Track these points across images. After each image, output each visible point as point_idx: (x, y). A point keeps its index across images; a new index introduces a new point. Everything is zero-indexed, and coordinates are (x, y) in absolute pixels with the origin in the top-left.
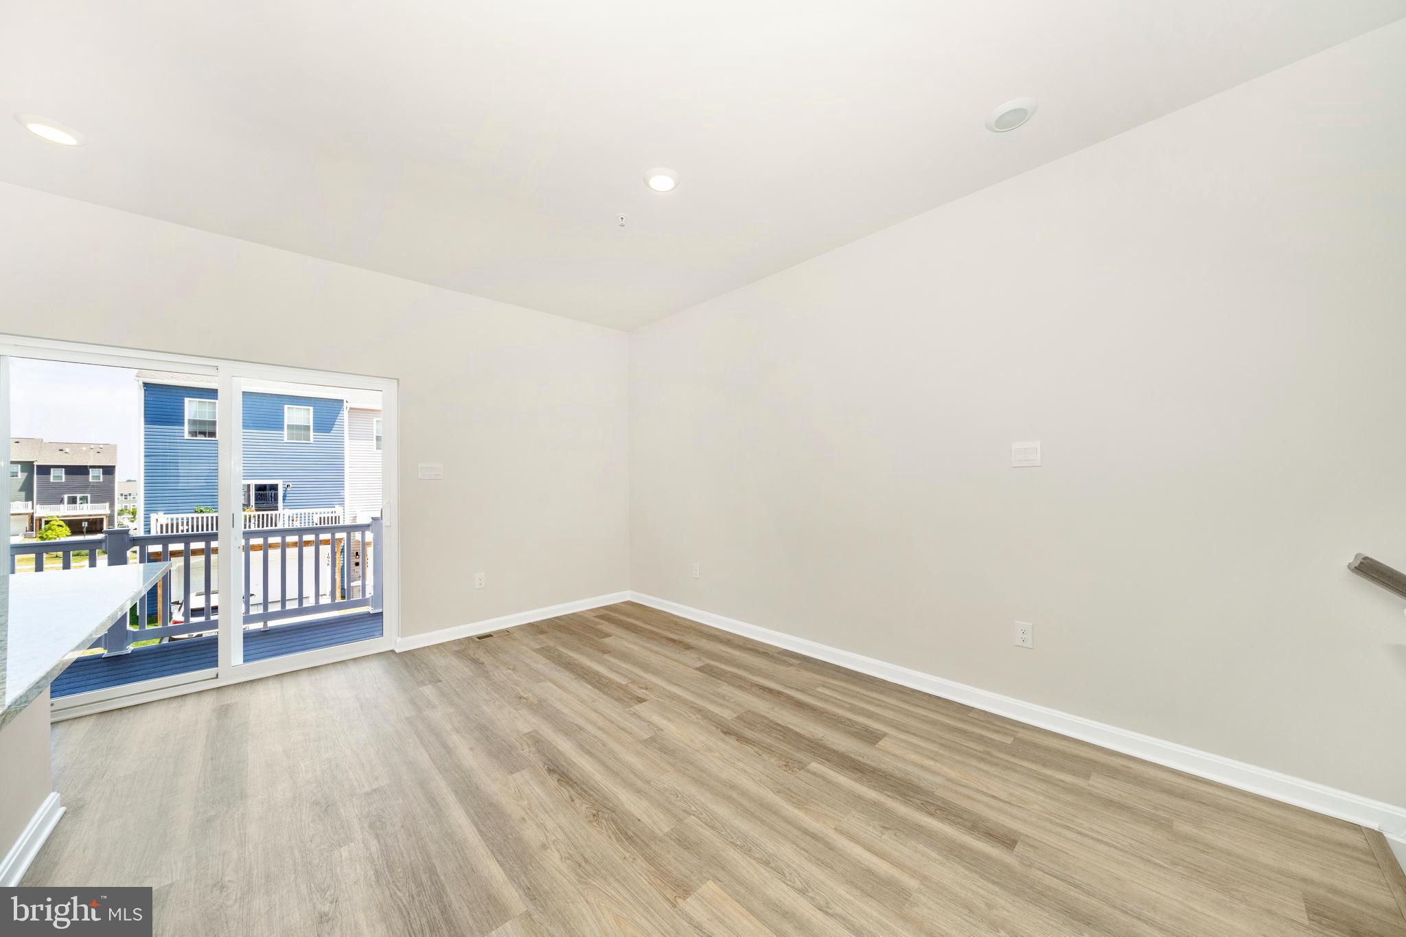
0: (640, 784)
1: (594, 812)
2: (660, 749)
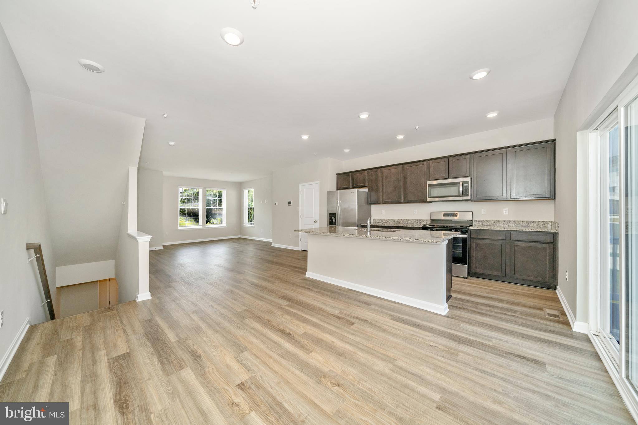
0: (253, 331)
1: (269, 323)
2: (240, 346)
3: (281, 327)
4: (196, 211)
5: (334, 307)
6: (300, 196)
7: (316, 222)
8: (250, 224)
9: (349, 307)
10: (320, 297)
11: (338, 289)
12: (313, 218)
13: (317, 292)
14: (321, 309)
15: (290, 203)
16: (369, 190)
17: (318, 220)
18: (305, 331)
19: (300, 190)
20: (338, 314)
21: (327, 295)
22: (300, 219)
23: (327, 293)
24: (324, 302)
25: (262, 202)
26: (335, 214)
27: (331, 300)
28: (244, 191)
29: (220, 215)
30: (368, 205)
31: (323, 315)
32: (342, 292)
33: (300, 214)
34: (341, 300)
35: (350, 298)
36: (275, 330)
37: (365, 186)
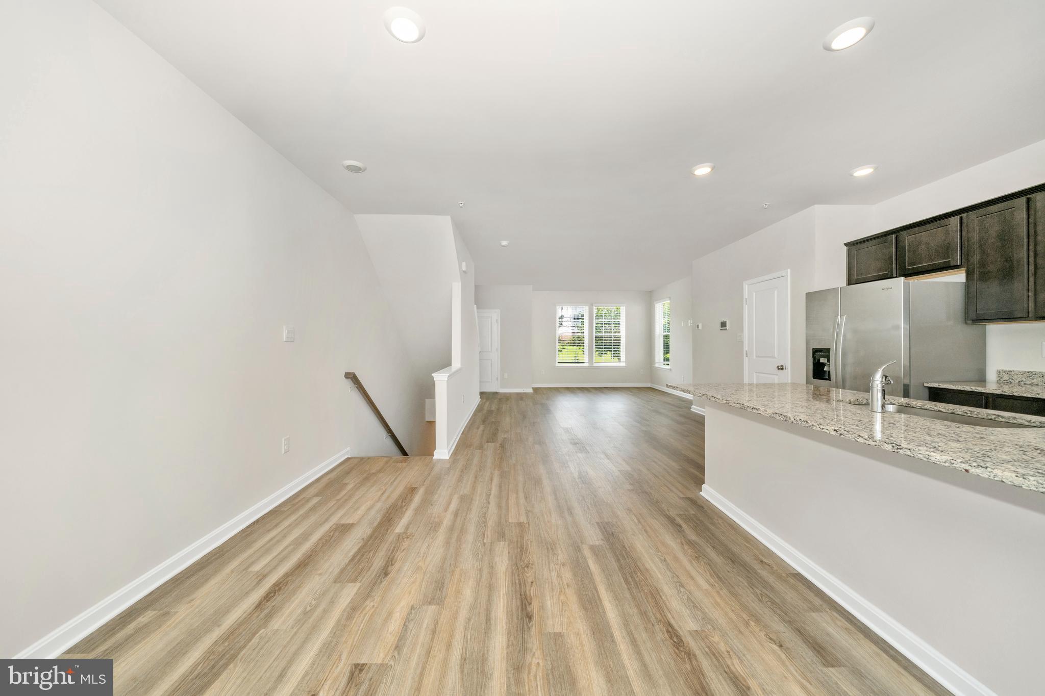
1: (526, 569)
2: (441, 588)
3: (532, 591)
5: (695, 606)
6: (746, 307)
7: (782, 369)
8: (667, 364)
9: (743, 629)
10: (685, 561)
11: (757, 558)
12: (774, 357)
13: (691, 543)
14: (655, 595)
15: (723, 325)
16: (969, 275)
17: (788, 364)
18: (564, 630)
19: (746, 295)
20: (690, 633)
21: (710, 564)
22: (746, 360)
23: (713, 554)
24: (683, 579)
25: (683, 325)
26: (828, 350)
27: (707, 581)
28: (656, 305)
29: (617, 346)
30: (966, 323)
31: (643, 614)
32: (764, 573)
33: (746, 348)
34: (735, 595)
35: (773, 602)
36: (516, 592)
37: (952, 264)
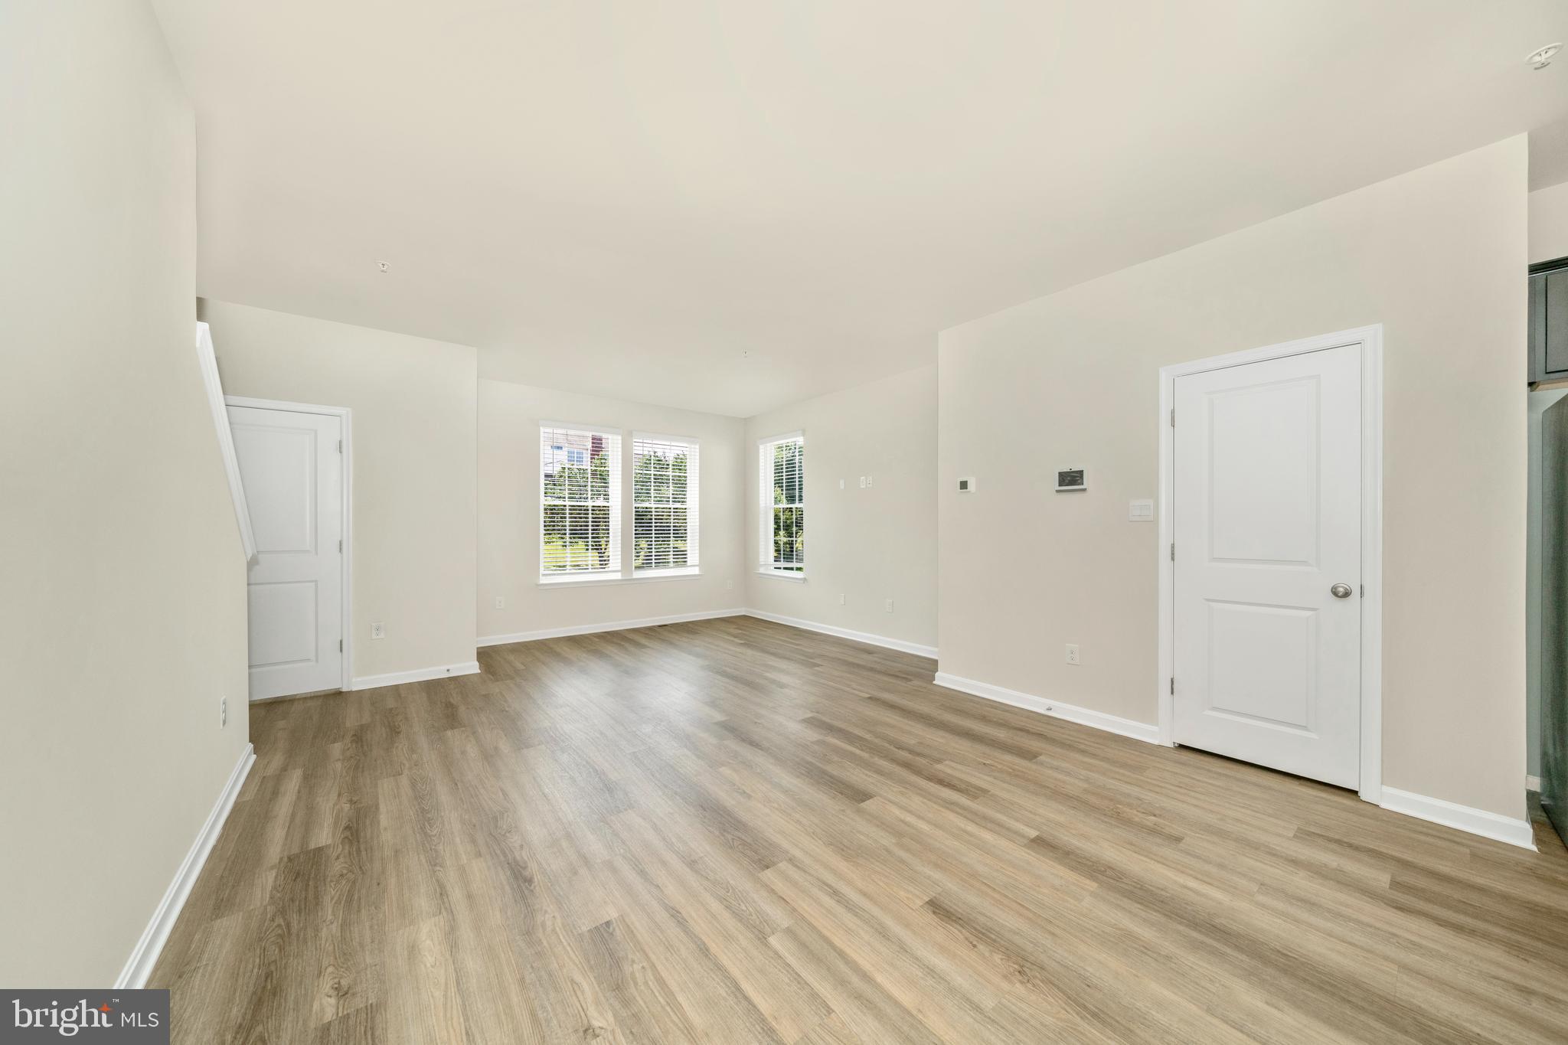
4: (602, 516)
8: (785, 568)
15: (1071, 478)
29: (680, 534)
